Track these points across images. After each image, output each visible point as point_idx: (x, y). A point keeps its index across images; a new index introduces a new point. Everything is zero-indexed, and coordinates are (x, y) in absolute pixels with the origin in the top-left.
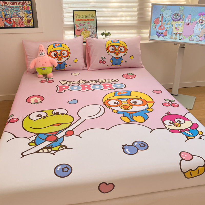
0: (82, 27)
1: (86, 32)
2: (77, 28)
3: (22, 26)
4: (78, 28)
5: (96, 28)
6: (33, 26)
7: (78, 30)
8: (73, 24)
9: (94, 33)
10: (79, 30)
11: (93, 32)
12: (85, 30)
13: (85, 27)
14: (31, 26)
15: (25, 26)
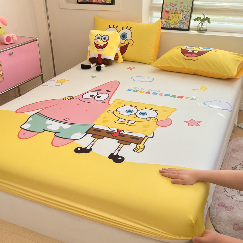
0: (172, 8)
1: (176, 15)
2: (165, 9)
3: (100, 2)
4: (167, 8)
5: (191, 10)
6: (111, 2)
7: (166, 12)
8: (162, 3)
9: (186, 17)
10: (168, 12)
11: (185, 15)
12: (175, 12)
13: (176, 9)
14: (108, 2)
15: (102, 2)
